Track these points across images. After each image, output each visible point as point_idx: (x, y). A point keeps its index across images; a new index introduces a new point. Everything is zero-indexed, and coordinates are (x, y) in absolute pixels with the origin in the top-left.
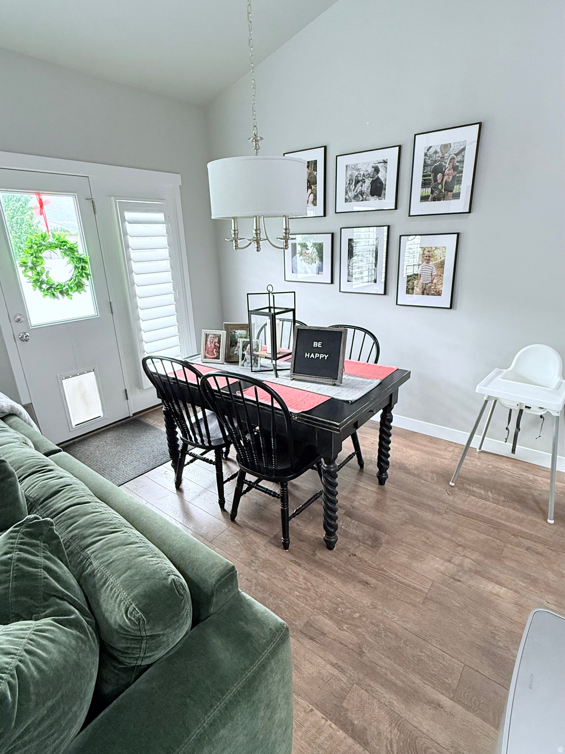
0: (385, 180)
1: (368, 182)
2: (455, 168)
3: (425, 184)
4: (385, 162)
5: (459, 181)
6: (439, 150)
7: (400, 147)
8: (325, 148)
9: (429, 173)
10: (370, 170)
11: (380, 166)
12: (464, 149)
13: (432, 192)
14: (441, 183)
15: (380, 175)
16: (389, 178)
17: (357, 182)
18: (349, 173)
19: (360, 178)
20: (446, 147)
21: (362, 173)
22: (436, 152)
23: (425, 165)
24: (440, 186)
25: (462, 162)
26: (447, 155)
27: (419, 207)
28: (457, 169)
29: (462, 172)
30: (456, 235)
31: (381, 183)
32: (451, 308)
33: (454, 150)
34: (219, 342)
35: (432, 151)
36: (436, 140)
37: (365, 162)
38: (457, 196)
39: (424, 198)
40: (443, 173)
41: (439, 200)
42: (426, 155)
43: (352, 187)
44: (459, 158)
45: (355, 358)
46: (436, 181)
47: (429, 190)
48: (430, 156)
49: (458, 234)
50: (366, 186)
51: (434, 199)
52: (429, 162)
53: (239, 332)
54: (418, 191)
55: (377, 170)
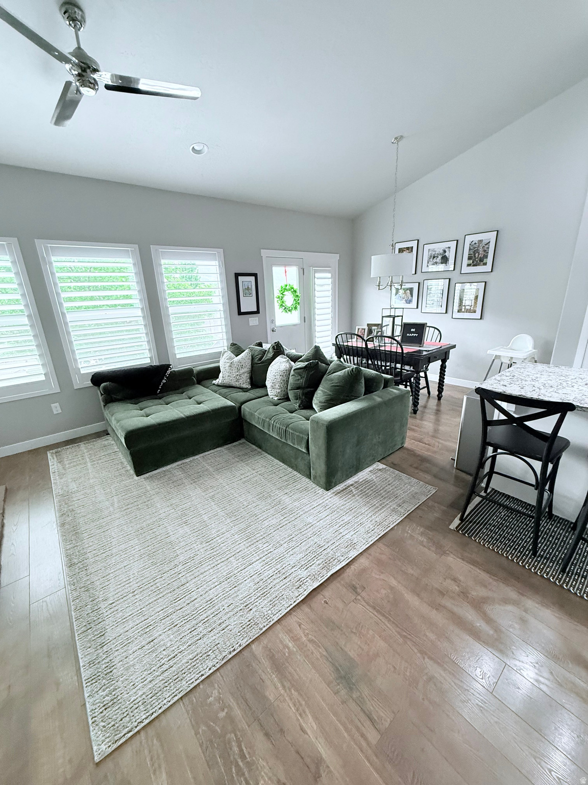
0: (449, 256)
1: (440, 257)
2: (485, 251)
3: (469, 258)
4: (449, 248)
5: (487, 257)
6: (477, 243)
7: (457, 241)
8: (418, 240)
9: (472, 253)
10: (441, 251)
11: (447, 250)
12: (489, 242)
13: (473, 262)
14: (478, 258)
15: (446, 254)
16: (451, 255)
17: (434, 257)
18: (430, 253)
19: (436, 256)
20: (481, 241)
21: (437, 253)
22: (475, 244)
23: (470, 249)
24: (477, 260)
25: (488, 248)
26: (481, 245)
27: (465, 269)
28: (486, 252)
29: (488, 253)
30: (484, 283)
31: (447, 258)
32: (481, 319)
33: (485, 242)
34: (364, 332)
35: (473, 243)
36: (476, 238)
37: (439, 248)
38: (485, 264)
39: (469, 265)
40: (479, 253)
41: (476, 266)
42: (470, 244)
43: (431, 260)
44: (487, 246)
45: (429, 340)
46: (475, 257)
47: (472, 261)
48: (473, 245)
49: (486, 282)
50: (439, 259)
51: (474, 266)
52: (472, 248)
53: (373, 328)
54: (466, 261)
55: (445, 251)
